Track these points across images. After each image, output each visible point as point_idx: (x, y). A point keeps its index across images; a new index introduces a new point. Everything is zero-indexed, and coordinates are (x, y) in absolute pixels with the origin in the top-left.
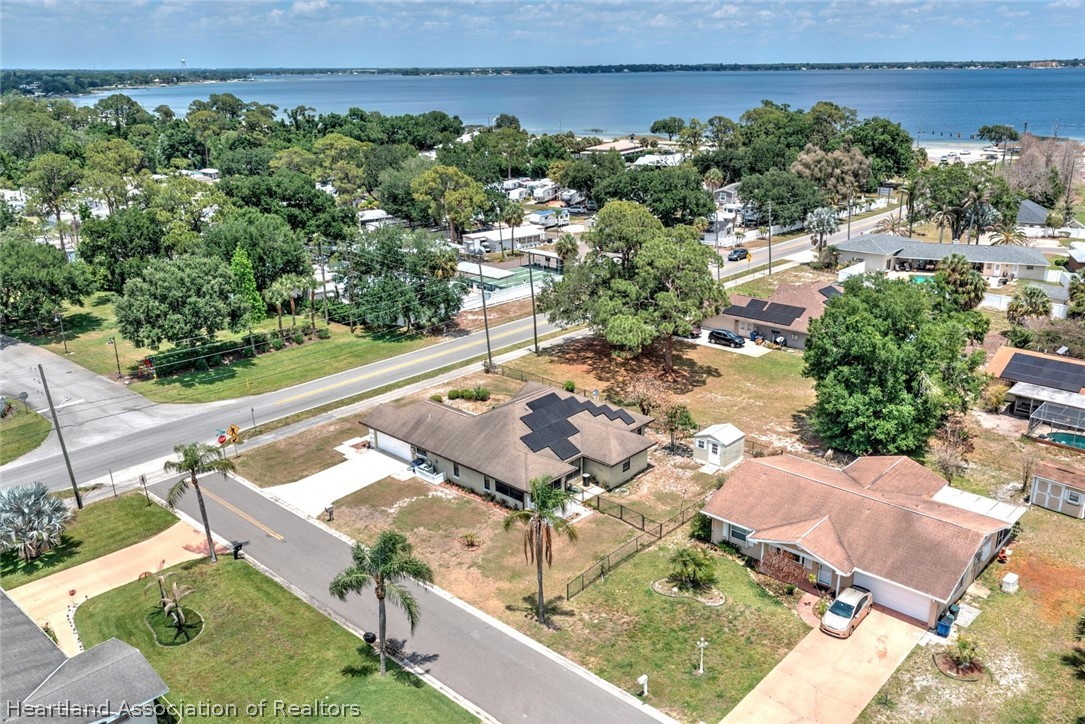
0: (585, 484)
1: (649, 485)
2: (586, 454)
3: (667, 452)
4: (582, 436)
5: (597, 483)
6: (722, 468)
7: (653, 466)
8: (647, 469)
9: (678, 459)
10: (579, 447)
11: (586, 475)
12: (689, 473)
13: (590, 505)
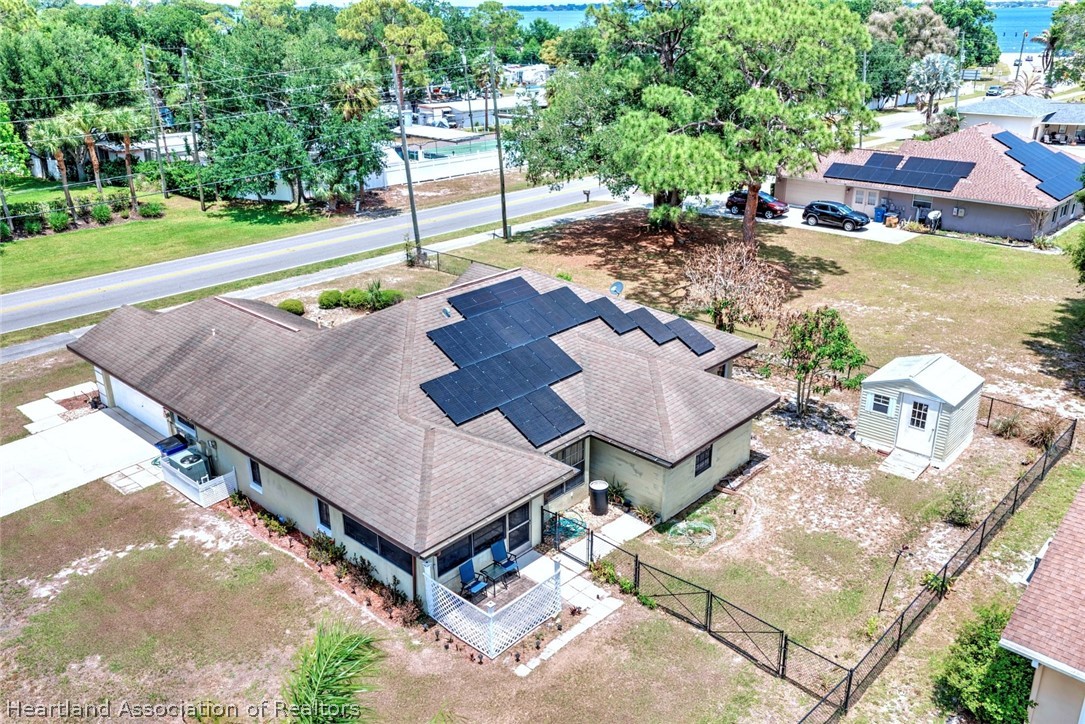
0: (598, 509)
1: (767, 511)
2: (600, 429)
3: (785, 420)
4: (588, 381)
5: (628, 506)
6: (935, 462)
7: (763, 458)
8: (749, 464)
9: (821, 440)
10: (580, 410)
11: (600, 486)
12: (857, 477)
13: (611, 580)
